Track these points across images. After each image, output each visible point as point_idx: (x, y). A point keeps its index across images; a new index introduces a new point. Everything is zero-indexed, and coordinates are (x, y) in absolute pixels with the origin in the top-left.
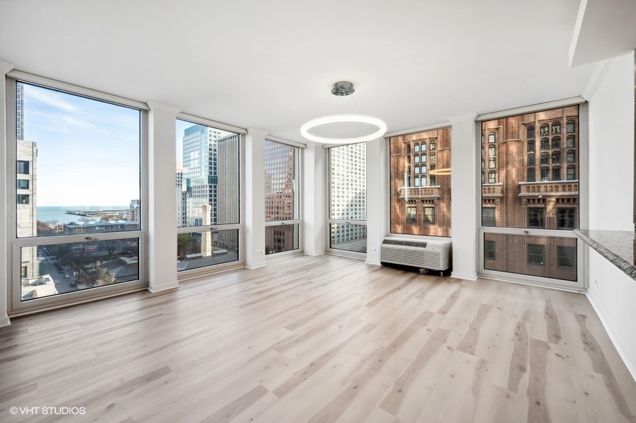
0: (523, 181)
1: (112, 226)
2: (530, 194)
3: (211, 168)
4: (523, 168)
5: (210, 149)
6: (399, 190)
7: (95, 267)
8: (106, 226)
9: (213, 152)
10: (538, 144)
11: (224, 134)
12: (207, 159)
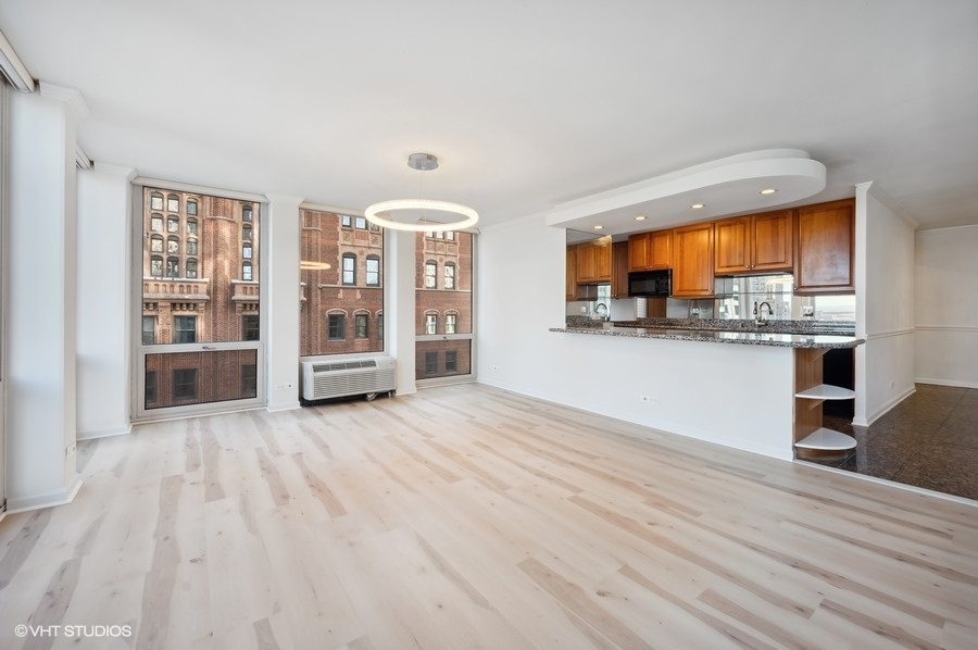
0: (237, 278)
2: (247, 297)
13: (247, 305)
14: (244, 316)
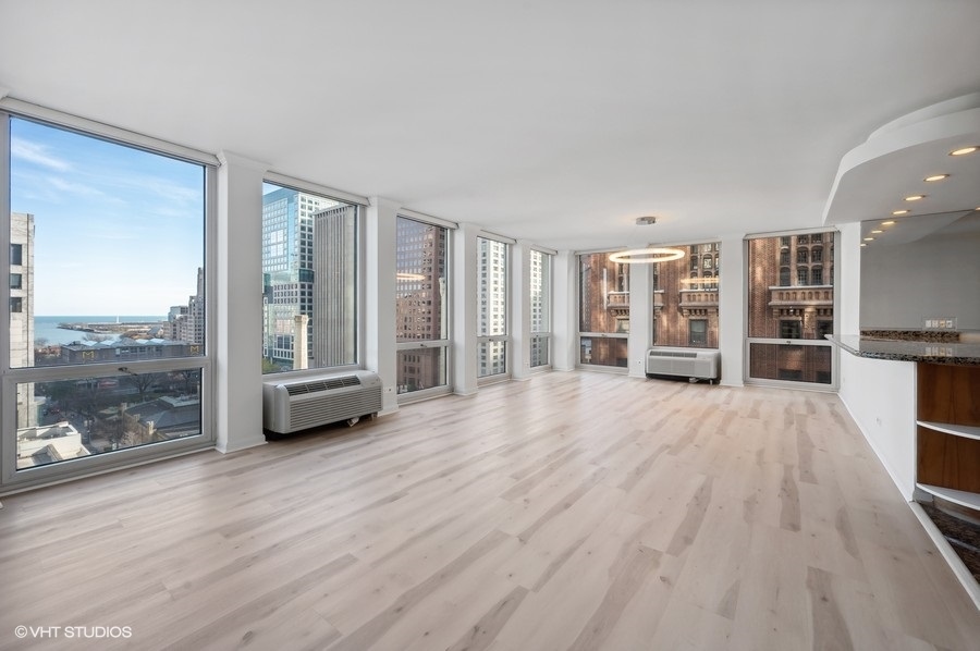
0: (775, 285)
1: (142, 348)
2: (784, 303)
3: (303, 257)
4: (775, 268)
5: (303, 228)
7: (120, 413)
8: (132, 348)
9: (307, 232)
11: (325, 205)
12: (297, 243)
14: (782, 321)
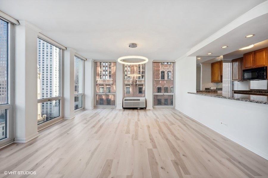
0: (137, 79)
6: (97, 80)
10: (141, 68)
13: (139, 85)
14: (139, 88)
